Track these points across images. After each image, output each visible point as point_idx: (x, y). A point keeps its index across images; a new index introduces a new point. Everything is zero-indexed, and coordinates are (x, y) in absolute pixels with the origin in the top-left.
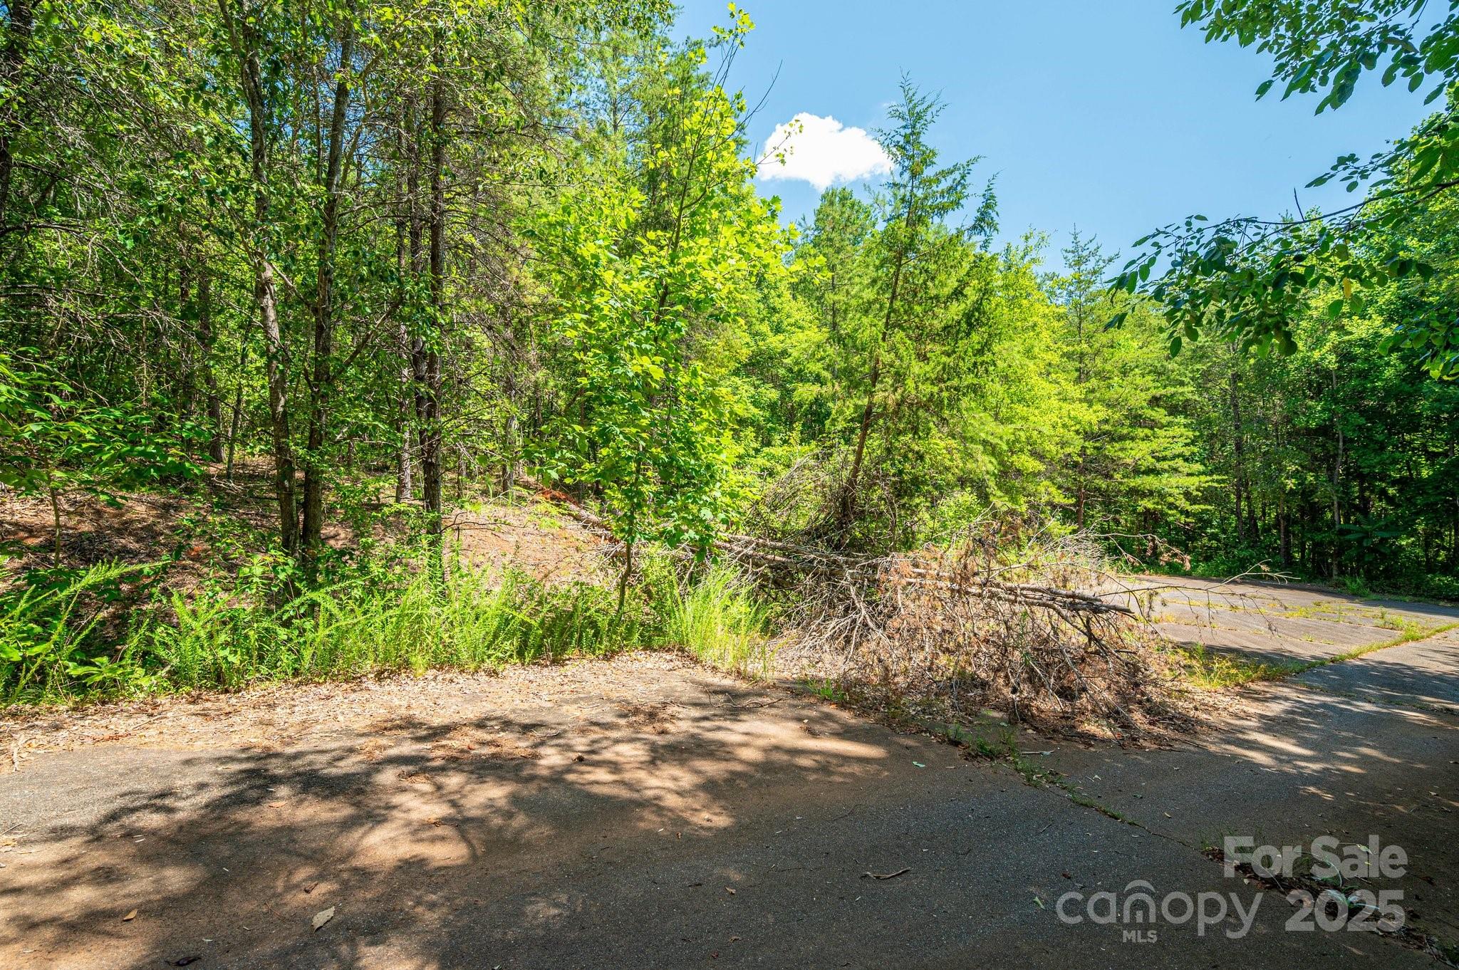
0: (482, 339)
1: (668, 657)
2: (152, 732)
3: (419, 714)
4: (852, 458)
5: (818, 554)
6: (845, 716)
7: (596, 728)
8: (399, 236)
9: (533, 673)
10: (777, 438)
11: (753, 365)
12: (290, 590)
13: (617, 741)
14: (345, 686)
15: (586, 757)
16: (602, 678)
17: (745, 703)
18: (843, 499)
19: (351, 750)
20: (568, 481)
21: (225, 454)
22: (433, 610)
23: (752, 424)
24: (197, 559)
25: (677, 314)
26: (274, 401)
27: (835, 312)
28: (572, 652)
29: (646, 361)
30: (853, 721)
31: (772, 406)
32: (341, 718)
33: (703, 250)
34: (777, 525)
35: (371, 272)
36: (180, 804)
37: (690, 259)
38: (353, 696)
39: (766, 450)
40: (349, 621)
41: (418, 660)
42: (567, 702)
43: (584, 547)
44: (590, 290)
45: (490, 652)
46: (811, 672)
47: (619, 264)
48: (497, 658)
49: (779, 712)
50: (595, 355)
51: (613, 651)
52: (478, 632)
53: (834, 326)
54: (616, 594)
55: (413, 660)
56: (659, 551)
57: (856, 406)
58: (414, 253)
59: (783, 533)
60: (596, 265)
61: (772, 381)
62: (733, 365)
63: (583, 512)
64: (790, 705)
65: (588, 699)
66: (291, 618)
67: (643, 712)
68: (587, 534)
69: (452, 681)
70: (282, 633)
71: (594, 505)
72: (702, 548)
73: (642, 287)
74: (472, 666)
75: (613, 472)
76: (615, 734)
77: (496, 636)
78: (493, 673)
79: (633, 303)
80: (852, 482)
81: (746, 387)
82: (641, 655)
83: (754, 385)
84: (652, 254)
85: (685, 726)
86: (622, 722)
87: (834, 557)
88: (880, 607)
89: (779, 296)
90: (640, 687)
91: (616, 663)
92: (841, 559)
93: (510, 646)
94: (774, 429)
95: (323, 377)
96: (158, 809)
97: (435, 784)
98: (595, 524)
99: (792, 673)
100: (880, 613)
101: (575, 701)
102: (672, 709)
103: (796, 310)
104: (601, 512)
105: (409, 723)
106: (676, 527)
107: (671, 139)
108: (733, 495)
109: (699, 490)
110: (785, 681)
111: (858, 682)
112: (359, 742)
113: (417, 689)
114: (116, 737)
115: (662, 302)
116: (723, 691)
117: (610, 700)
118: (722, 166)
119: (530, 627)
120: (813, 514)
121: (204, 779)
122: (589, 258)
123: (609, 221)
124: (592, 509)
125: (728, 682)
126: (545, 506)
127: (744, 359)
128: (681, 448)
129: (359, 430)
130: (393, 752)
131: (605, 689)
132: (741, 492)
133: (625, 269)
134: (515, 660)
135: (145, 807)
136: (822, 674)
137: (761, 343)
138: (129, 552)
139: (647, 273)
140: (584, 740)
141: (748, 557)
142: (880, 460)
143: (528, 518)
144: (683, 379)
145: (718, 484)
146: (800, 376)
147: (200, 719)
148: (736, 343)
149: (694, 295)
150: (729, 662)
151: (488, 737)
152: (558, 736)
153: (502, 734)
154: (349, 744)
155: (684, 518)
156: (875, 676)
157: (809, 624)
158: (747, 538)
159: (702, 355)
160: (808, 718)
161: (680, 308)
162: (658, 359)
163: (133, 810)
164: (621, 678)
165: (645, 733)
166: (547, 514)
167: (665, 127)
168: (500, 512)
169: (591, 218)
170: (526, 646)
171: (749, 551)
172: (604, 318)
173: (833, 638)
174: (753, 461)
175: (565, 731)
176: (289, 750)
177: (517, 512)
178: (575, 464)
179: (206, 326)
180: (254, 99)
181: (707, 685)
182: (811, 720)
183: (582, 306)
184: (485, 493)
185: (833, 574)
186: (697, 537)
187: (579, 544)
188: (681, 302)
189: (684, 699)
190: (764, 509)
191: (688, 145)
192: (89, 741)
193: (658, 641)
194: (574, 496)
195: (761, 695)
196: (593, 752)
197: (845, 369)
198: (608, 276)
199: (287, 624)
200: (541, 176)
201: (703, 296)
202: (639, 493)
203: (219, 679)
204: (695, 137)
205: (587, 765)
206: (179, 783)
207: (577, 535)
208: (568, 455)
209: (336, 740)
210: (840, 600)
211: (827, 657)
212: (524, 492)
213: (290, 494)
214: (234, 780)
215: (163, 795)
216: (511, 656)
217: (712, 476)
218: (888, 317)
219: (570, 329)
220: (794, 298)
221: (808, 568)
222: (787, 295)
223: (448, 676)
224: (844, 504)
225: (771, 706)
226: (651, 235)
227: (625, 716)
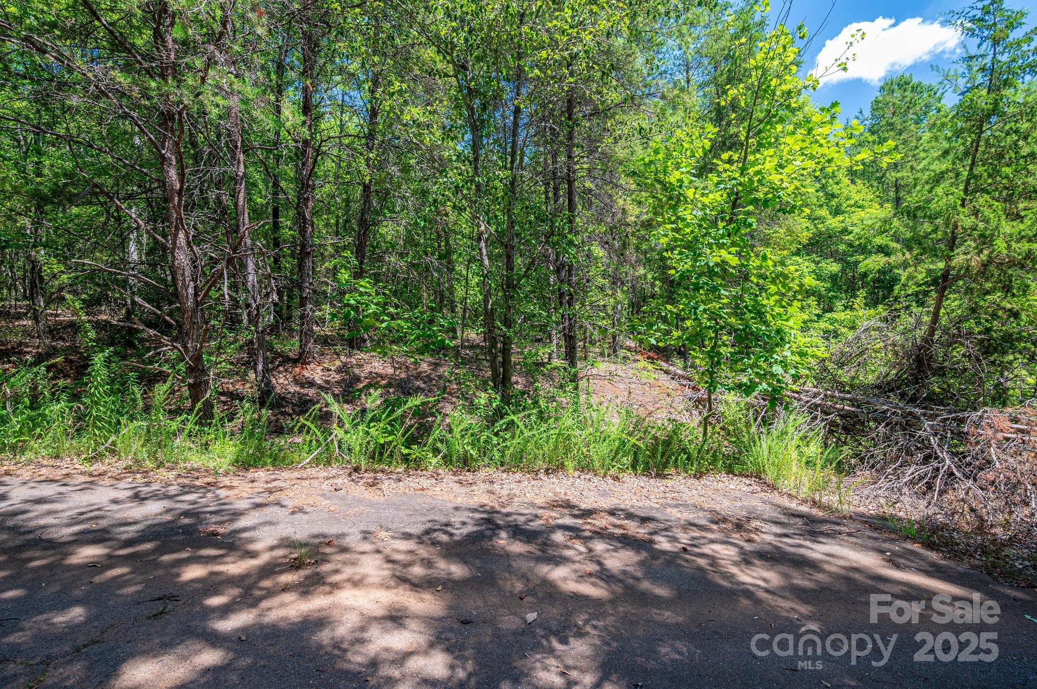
0: (598, 251)
1: (748, 482)
2: (438, 489)
3: (574, 501)
4: (926, 319)
5: (892, 405)
6: (933, 556)
7: (694, 528)
8: (546, 192)
9: (643, 481)
10: (839, 305)
11: (812, 244)
12: (499, 414)
13: (713, 541)
14: (528, 476)
15: (689, 548)
16: (694, 492)
17: (825, 528)
18: (918, 357)
19: (536, 516)
20: (661, 344)
21: (459, 334)
22: (578, 432)
23: (813, 295)
24: (450, 394)
25: (749, 214)
26: (486, 301)
27: (898, 187)
28: (671, 470)
29: (723, 253)
30: (943, 562)
31: (833, 278)
32: (528, 495)
33: (768, 159)
34: (845, 379)
35: (536, 217)
36: (454, 531)
37: (757, 168)
38: (533, 482)
39: (828, 315)
40: (530, 434)
41: (570, 464)
42: (670, 506)
43: (673, 393)
44: (675, 206)
45: (614, 464)
46: (889, 511)
47: (698, 183)
48: (619, 468)
49: (859, 541)
50: (680, 253)
51: (702, 473)
52: (605, 449)
53: (898, 201)
54: (701, 429)
55: (566, 463)
56: (735, 398)
57: (929, 271)
58: (556, 201)
59: (851, 386)
60: (680, 187)
61: (832, 256)
62: (793, 248)
63: (671, 368)
64: (869, 537)
65: (686, 506)
66: (498, 431)
67: (731, 521)
68: (674, 384)
69: (590, 480)
70: (495, 440)
71: (680, 363)
72: (774, 398)
73: (716, 197)
74: (603, 472)
75: (697, 338)
76: (710, 536)
77: (617, 454)
78: (616, 479)
79: (711, 211)
80: (928, 340)
81: (806, 264)
82: (724, 477)
83: (814, 261)
84: (725, 171)
85: (769, 538)
86: (715, 527)
87: (909, 409)
88: (968, 459)
89: (837, 183)
90: (726, 503)
91: (703, 481)
92: (918, 411)
93: (627, 460)
94: (836, 297)
95: (510, 286)
96: (446, 532)
97: (587, 548)
98: (681, 377)
99: (871, 509)
100: (969, 464)
101: (676, 506)
102: (755, 524)
103: (858, 192)
104: (685, 368)
105: (568, 505)
106: (751, 380)
107: (733, 78)
108: (802, 354)
109: (771, 351)
110: (862, 515)
111: (944, 527)
112: (540, 512)
113: (569, 483)
114: (423, 489)
115: (734, 205)
116: (800, 516)
117: (702, 509)
118: (785, 88)
119: (639, 448)
120: (884, 370)
121: (464, 519)
122: (675, 183)
123: (688, 153)
124: (677, 366)
125: (804, 509)
126: (643, 363)
127: (805, 241)
128: (752, 318)
129: (530, 317)
130: (560, 521)
131: (697, 500)
132: (810, 351)
133: (702, 185)
134: (630, 471)
135: (439, 530)
136: (902, 514)
137: (820, 226)
138: (421, 389)
139: (722, 186)
140: (685, 536)
141: (816, 406)
142: (962, 320)
143: (632, 371)
144: (755, 262)
145: (788, 346)
146: (863, 250)
147: (458, 485)
148: (797, 228)
149: (762, 196)
150: (804, 492)
151: (618, 522)
152: (666, 529)
153: (626, 522)
154: (534, 512)
155: (757, 373)
156: (966, 522)
157: (883, 468)
158: (815, 390)
159: (766, 242)
160: (890, 551)
161: (751, 208)
162: (733, 250)
163: (435, 530)
164: (710, 493)
165: (734, 538)
166: (644, 369)
167: (729, 71)
168: (613, 367)
169: (674, 154)
170: (637, 461)
171: (817, 401)
172: (688, 225)
173: (912, 483)
174: (816, 325)
175: (671, 527)
176: (504, 511)
177: (624, 368)
178: (668, 333)
179: (449, 263)
180: (475, 129)
181: (786, 509)
182: (894, 553)
183: (669, 218)
184: (602, 354)
185: (909, 424)
186: (770, 389)
187: (670, 391)
188: (751, 204)
189: (765, 517)
190: (831, 366)
191: (753, 80)
192: (412, 489)
193: (737, 468)
194: (664, 356)
195: (838, 524)
196: (694, 546)
197: (913, 238)
198: (690, 193)
199: (496, 434)
200: (640, 132)
201: (770, 196)
202: (719, 354)
203: (466, 463)
204: (760, 72)
205: (690, 554)
206: (453, 520)
207: (667, 384)
208: (663, 327)
209: (527, 508)
210: (918, 448)
211: (906, 499)
212: (629, 354)
213: (495, 357)
214: (478, 523)
215: (447, 525)
216: (627, 468)
217: (782, 339)
218: (968, 183)
219: (662, 237)
220: (853, 182)
221: (880, 418)
222: (846, 181)
223: (588, 477)
224: (919, 360)
225: (850, 534)
226: (725, 156)
227: (716, 523)
